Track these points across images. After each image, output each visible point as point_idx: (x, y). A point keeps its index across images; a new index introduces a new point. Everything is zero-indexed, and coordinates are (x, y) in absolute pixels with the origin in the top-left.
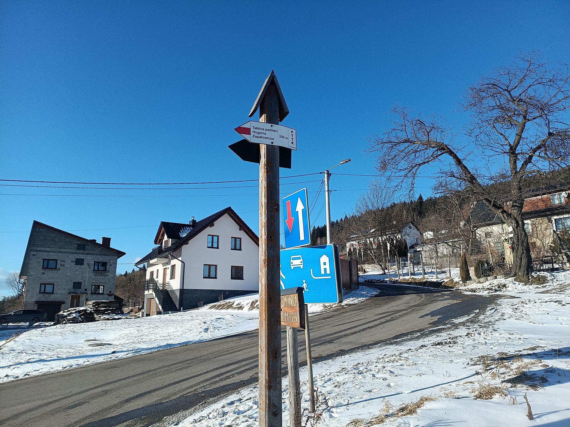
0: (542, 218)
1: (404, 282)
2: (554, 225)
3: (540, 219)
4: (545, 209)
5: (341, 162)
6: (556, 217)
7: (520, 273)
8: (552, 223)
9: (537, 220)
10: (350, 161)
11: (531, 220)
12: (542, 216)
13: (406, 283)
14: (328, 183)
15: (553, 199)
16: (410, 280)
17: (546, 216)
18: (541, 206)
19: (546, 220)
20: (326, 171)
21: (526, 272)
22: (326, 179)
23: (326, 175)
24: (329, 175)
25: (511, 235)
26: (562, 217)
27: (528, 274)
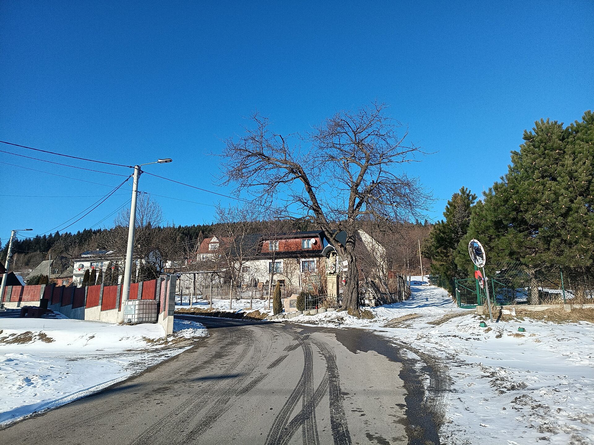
0: (293, 259)
1: (184, 311)
2: (301, 267)
3: (291, 259)
4: (296, 251)
5: (159, 161)
6: (303, 260)
7: (351, 307)
8: (300, 264)
9: (288, 260)
10: (171, 161)
11: (284, 259)
12: (293, 257)
13: (187, 313)
14: (137, 182)
15: (303, 243)
16: (192, 310)
17: (296, 257)
18: (294, 249)
19: (295, 261)
20: (137, 166)
21: (356, 306)
22: (135, 177)
23: (136, 172)
24: (140, 172)
25: (346, 270)
26: (308, 260)
27: (357, 308)
